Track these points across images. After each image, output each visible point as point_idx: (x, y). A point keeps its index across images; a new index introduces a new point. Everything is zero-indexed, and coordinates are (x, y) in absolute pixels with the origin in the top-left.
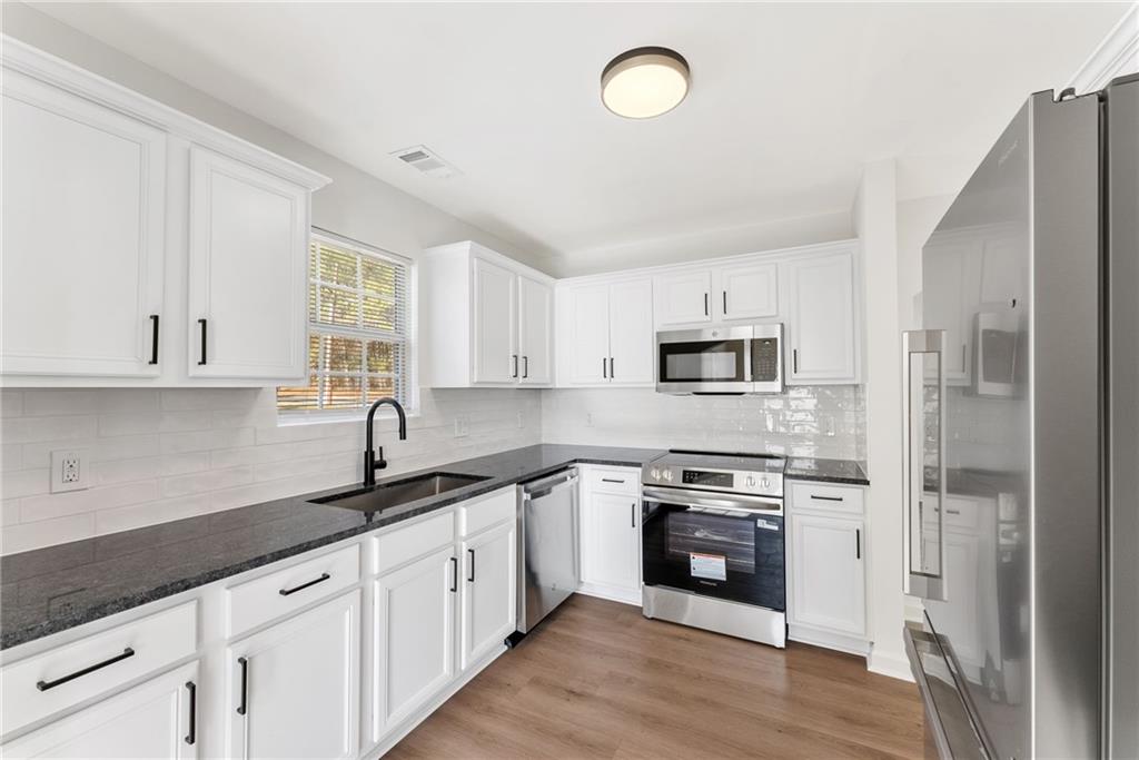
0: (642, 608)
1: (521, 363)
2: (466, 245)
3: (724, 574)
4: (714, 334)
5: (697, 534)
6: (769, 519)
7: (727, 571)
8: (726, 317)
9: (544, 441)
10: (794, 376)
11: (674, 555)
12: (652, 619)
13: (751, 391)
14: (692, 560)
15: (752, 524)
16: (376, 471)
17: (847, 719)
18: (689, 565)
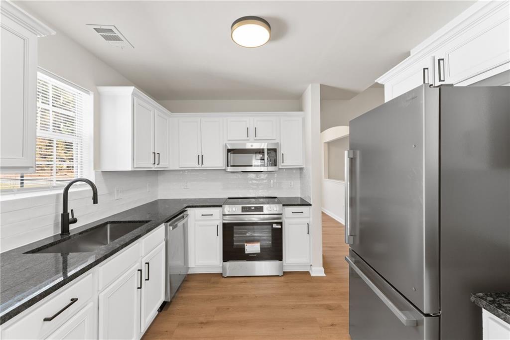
0: (222, 274)
1: (157, 156)
2: (131, 89)
3: (260, 250)
4: (252, 146)
5: (248, 235)
6: (277, 223)
7: (261, 248)
8: (255, 138)
9: (159, 198)
10: (282, 164)
11: (237, 246)
12: (227, 277)
13: (266, 170)
14: (246, 246)
15: (270, 227)
16: (70, 225)
17: (312, 296)
18: (244, 249)
